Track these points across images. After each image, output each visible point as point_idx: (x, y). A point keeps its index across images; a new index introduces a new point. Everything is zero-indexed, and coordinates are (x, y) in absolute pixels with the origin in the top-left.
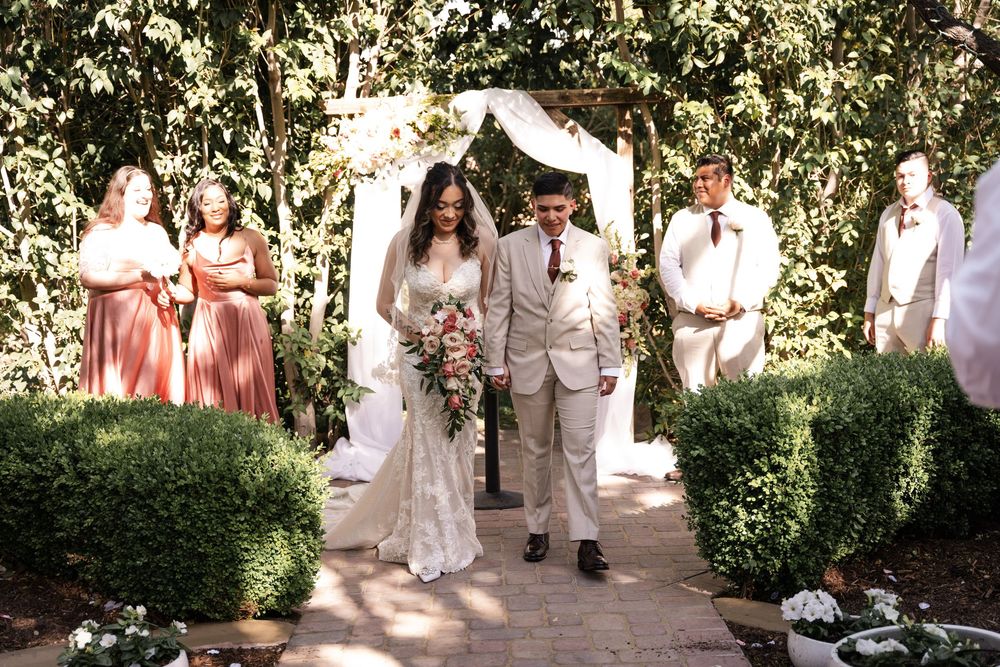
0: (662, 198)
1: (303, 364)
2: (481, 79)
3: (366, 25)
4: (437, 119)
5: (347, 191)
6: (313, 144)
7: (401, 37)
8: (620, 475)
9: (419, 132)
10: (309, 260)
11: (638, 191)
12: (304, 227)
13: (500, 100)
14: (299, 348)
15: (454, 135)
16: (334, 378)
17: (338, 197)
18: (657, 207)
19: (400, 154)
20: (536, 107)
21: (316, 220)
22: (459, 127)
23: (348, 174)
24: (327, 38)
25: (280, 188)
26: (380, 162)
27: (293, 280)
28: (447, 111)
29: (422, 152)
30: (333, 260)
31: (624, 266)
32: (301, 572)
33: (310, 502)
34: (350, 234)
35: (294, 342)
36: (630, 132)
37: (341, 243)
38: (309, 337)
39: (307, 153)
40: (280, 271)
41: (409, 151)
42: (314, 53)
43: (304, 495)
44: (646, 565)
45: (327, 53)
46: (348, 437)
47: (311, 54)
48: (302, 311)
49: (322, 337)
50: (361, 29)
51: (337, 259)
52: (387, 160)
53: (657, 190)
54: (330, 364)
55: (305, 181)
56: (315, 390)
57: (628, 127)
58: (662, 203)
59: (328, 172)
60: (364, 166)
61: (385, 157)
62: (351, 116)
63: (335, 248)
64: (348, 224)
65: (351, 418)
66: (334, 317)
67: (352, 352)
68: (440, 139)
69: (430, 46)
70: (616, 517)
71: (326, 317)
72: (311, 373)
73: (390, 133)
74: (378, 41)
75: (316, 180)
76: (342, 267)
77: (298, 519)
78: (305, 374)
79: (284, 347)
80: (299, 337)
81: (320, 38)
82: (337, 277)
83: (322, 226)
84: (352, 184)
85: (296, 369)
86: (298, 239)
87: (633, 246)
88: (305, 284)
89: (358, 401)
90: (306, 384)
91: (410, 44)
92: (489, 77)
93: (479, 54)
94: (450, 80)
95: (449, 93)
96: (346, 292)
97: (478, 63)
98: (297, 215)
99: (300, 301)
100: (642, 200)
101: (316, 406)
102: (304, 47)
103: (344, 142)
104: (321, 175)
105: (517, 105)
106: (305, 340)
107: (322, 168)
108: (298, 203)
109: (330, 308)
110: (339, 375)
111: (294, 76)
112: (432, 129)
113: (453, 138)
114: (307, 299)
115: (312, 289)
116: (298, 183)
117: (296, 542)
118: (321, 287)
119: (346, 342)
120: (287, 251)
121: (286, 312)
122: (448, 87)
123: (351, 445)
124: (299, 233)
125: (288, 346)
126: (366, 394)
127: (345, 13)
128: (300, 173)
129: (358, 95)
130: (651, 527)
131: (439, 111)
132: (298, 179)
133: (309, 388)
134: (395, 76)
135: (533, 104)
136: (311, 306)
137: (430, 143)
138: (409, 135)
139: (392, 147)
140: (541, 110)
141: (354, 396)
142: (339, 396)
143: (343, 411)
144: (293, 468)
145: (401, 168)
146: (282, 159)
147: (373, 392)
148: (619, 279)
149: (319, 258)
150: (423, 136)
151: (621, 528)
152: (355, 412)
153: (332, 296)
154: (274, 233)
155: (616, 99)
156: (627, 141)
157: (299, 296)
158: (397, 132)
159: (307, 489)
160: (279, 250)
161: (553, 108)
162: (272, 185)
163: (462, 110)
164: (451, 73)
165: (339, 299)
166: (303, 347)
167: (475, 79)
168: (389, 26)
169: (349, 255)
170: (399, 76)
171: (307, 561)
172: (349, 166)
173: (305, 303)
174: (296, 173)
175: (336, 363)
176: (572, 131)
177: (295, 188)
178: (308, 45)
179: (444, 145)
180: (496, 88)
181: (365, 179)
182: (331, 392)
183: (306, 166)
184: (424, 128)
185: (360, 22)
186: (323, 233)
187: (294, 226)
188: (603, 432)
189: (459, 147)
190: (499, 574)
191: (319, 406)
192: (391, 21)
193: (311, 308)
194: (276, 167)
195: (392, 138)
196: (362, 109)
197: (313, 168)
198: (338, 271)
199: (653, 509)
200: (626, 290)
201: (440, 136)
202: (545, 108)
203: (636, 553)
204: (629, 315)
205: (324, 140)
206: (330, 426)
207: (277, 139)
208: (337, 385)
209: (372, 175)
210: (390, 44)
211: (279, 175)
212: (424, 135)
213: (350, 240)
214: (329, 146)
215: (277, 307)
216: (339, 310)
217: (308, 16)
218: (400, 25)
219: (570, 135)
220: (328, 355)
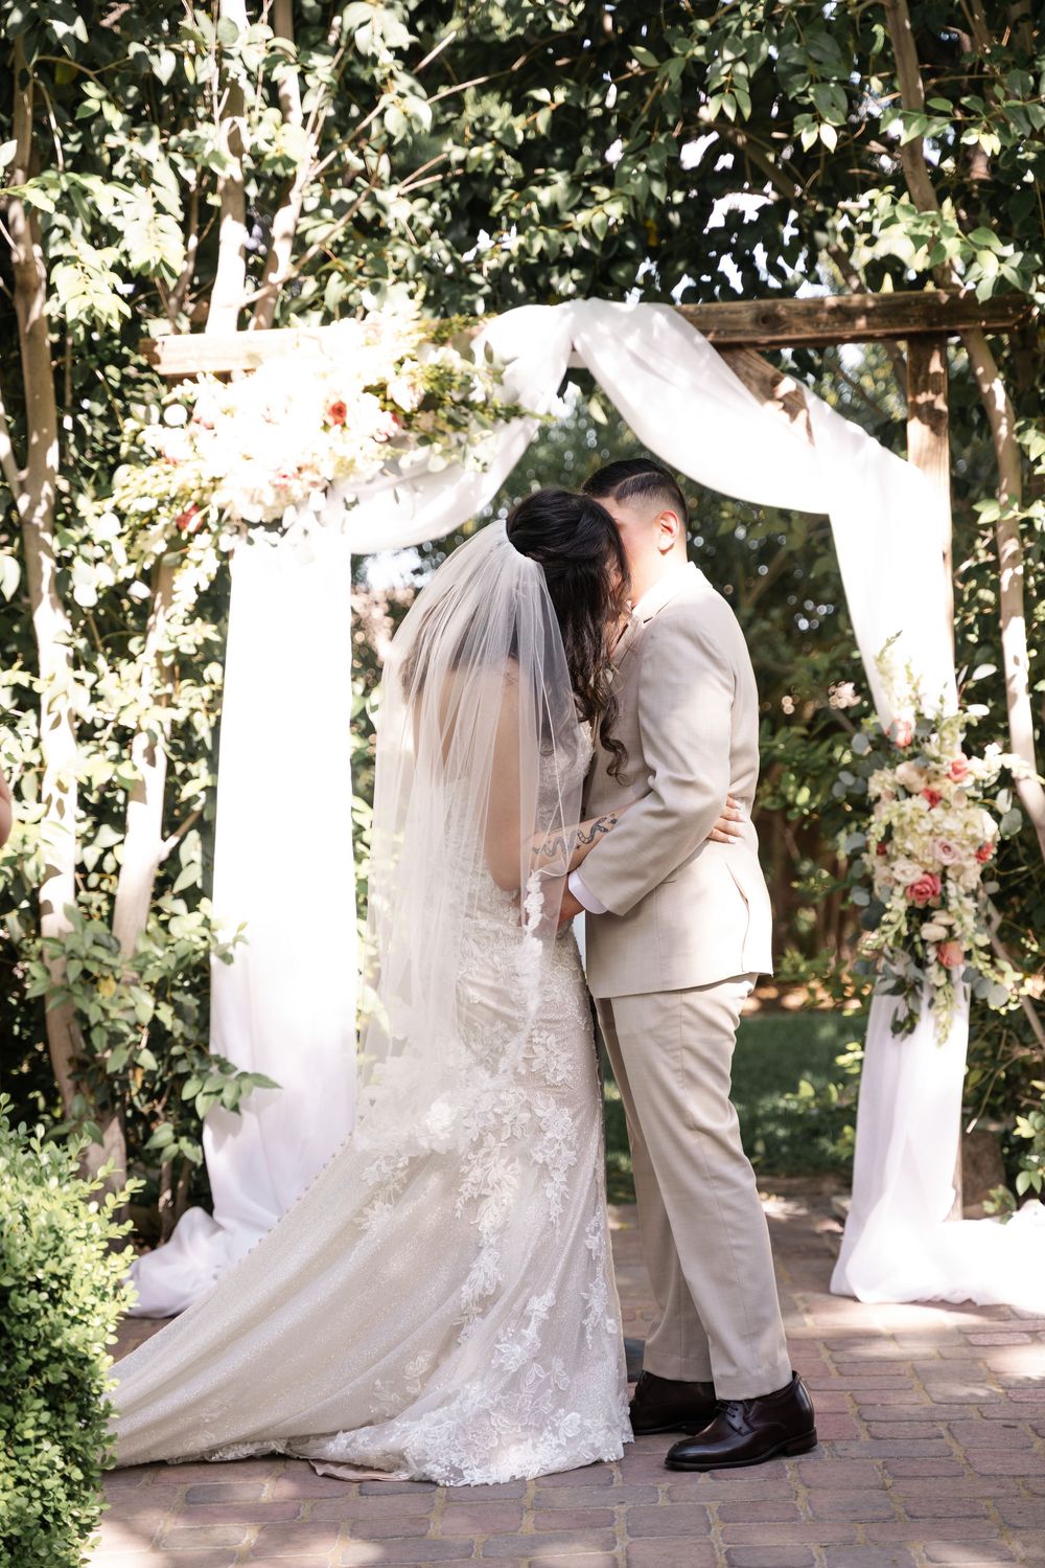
0: (1026, 576)
1: (94, 1015)
2: (554, 280)
3: (263, 147)
4: (444, 378)
5: (212, 566)
6: (124, 450)
7: (351, 185)
8: (929, 1303)
9: (396, 411)
10: (114, 749)
11: (964, 567)
12: (101, 663)
13: (603, 328)
14: (86, 973)
15: (487, 418)
16: (175, 1050)
17: (189, 582)
18: (1014, 602)
19: (347, 466)
20: (696, 347)
21: (133, 645)
22: (499, 400)
23: (212, 520)
24: (162, 172)
25: (39, 562)
26: (297, 489)
27: (71, 800)
28: (468, 355)
29: (404, 463)
30: (175, 749)
31: (931, 749)
32: (45, 1525)
33: (74, 1320)
34: (218, 680)
35: (72, 956)
36: (941, 405)
37: (196, 703)
38: (114, 947)
39: (112, 469)
40: (40, 777)
41: (370, 458)
42: (127, 209)
43: (55, 1300)
44: (1019, 1523)
45: (160, 208)
46: (209, 1208)
47: (120, 214)
48: (93, 880)
49: (144, 946)
50: (250, 164)
51: (188, 745)
52: (314, 484)
53: (1013, 556)
54: (166, 1014)
55: (102, 544)
56: (125, 1084)
57: (937, 393)
58: (1026, 591)
59: (164, 519)
60: (255, 500)
61: (308, 476)
62: (225, 377)
63: (180, 716)
64: (212, 652)
65: (219, 1156)
66: (176, 897)
67: (223, 981)
68: (449, 429)
69: (425, 209)
70: (928, 1404)
71: (156, 896)
72: (116, 1039)
73: (322, 413)
74: (294, 195)
75: (133, 539)
76: (199, 768)
77: (36, 1369)
78: (99, 1039)
79: (48, 972)
80: (86, 947)
81: (143, 174)
82: (187, 791)
83: (146, 661)
84: (224, 548)
85: (76, 1028)
86: (85, 694)
87: (953, 697)
88: (104, 810)
89: (236, 1108)
90: (102, 1068)
91: (375, 203)
92: (576, 274)
93: (551, 216)
94: (476, 287)
95: (474, 314)
96: (206, 828)
97: (546, 237)
98: (85, 633)
99: (91, 856)
100: (973, 592)
101: (127, 1125)
102: (102, 193)
103: (204, 437)
104: (144, 527)
105: (648, 342)
106: (100, 953)
107: (148, 505)
108: (86, 597)
109: (166, 874)
110: (187, 1043)
111: (73, 260)
112: (430, 403)
113: (483, 425)
114: (109, 850)
115: (120, 823)
116: (88, 551)
117: (30, 1434)
118: (145, 816)
119: (206, 959)
120: (57, 723)
121: (52, 881)
122: (472, 304)
123: (218, 1227)
124: (90, 678)
125: (56, 968)
126: (257, 1090)
127: (209, 119)
128: (91, 520)
129: (242, 324)
130: (1023, 1427)
131: (449, 356)
132: (87, 539)
133: (111, 1078)
134: (335, 277)
135: (690, 338)
136: (119, 867)
137: (425, 440)
138: (371, 419)
139: (325, 450)
140: (712, 352)
141: (228, 1096)
142: (186, 1094)
143: (197, 1138)
144: (26, 1221)
145: (349, 506)
146: (47, 489)
147: (275, 1085)
148: (919, 784)
149: (140, 743)
150: (407, 420)
151: (942, 1428)
152: (230, 1138)
153: (173, 840)
154: (24, 678)
155: (905, 321)
156: (934, 429)
157: (87, 841)
158: (339, 411)
159: (64, 1280)
160: (38, 724)
161: (740, 346)
162: (21, 558)
163: (507, 357)
164: (479, 271)
165: (192, 849)
166: (94, 969)
167: (541, 281)
168: (321, 156)
169: (215, 731)
170: (347, 276)
171: (61, 1494)
172: (216, 500)
173: (102, 858)
174: (82, 522)
175: (179, 1012)
176: (792, 405)
177: (77, 561)
178: (113, 190)
179: (460, 444)
180: (594, 301)
181: (258, 534)
182: (166, 1089)
183: (109, 504)
184: (408, 401)
185: (247, 142)
186: (151, 676)
187: (76, 662)
188: (881, 1191)
189: (498, 449)
190: (609, 1544)
191: (137, 1128)
192: (325, 144)
193: (117, 871)
194: (32, 508)
195: (326, 426)
196: (252, 357)
197: (123, 506)
198: (186, 777)
199: (1026, 1384)
200: (937, 812)
201: (450, 420)
202: (722, 348)
203: (991, 1490)
204: (944, 878)
205: (153, 437)
206: (165, 1181)
207: (35, 439)
208: (182, 1067)
209: (275, 525)
210: (324, 202)
211: (36, 528)
212: (408, 418)
213: (219, 694)
214: (169, 453)
215: (29, 868)
216: (189, 877)
217: (114, 116)
218: (350, 156)
219: (786, 416)
220: (161, 990)
